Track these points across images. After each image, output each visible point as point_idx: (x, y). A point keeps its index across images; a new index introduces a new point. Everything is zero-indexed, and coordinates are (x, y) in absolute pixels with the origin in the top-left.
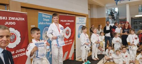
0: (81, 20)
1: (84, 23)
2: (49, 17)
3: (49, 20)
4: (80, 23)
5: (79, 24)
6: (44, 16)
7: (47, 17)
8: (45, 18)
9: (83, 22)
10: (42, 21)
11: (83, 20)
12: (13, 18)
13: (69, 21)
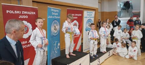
0: (89, 14)
2: (57, 11)
3: (57, 14)
4: (88, 17)
6: (53, 10)
8: (54, 12)
9: (91, 16)
10: (51, 15)
11: (91, 14)
12: (25, 13)
13: (77, 15)
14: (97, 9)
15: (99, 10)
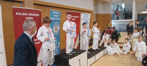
0: (85, 16)
1: (89, 19)
2: (58, 13)
3: (58, 16)
4: (85, 19)
5: (83, 19)
6: (54, 12)
7: (57, 13)
8: (55, 14)
9: (87, 18)
10: (53, 17)
11: (87, 16)
12: (31, 14)
13: (75, 17)
14: (93, 11)
15: (94, 13)
